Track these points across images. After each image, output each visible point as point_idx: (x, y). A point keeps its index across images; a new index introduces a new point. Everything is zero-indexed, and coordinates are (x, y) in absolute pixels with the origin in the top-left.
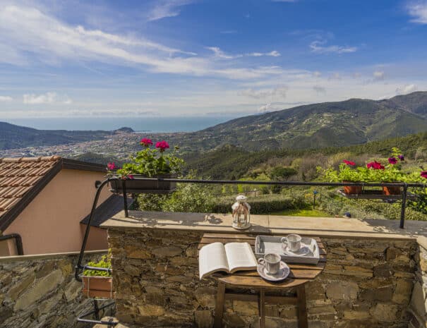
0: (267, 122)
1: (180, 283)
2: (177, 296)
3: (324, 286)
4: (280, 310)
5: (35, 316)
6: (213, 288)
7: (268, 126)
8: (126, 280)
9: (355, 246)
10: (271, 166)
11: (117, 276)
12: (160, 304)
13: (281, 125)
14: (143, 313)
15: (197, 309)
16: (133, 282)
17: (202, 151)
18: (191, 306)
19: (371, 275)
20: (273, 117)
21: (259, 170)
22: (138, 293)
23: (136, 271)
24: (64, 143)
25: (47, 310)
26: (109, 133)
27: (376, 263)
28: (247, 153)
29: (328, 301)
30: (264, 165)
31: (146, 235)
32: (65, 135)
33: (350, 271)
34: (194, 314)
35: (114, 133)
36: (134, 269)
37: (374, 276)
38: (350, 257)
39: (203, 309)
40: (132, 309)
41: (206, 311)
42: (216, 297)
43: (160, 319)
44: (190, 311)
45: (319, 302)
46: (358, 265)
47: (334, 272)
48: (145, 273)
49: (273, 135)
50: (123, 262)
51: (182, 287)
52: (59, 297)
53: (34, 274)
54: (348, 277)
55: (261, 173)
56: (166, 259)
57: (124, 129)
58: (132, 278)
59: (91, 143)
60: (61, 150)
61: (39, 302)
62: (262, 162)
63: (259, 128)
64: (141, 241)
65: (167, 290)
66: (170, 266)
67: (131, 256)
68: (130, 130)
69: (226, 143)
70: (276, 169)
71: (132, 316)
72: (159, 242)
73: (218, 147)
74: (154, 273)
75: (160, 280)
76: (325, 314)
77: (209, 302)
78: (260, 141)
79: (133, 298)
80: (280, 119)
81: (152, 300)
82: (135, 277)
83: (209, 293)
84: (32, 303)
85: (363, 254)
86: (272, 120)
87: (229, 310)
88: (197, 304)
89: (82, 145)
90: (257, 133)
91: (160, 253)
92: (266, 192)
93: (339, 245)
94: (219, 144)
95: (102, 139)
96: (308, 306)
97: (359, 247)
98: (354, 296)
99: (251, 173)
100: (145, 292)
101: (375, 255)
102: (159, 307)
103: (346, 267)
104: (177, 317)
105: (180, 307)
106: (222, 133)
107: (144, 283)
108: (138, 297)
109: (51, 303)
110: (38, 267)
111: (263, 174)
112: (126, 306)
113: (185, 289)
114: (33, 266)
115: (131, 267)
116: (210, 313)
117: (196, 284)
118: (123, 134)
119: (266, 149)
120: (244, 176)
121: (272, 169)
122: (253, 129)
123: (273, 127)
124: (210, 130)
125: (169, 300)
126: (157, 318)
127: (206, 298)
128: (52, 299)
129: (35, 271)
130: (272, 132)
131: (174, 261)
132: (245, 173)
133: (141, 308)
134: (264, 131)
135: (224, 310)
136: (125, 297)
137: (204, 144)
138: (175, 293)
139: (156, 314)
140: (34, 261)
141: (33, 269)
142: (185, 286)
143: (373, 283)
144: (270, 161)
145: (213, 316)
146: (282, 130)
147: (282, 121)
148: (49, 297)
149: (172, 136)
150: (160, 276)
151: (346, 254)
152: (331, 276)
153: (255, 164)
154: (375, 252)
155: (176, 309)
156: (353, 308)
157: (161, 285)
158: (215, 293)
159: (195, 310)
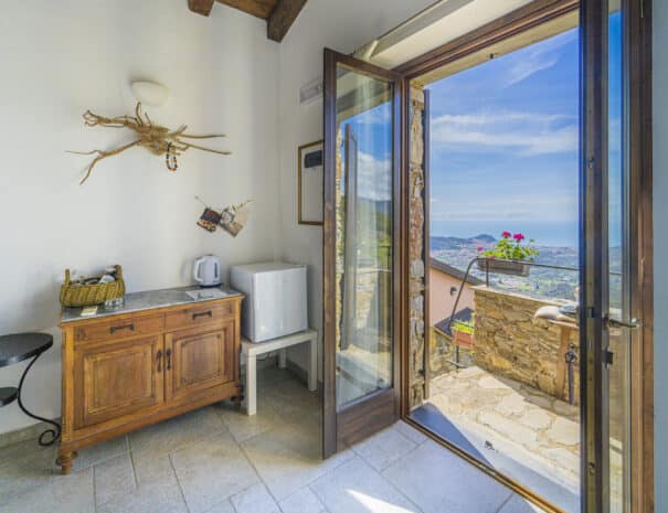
1: (526, 345)
2: (523, 356)
8: (484, 333)
12: (508, 358)
14: (495, 364)
15: (540, 373)
16: (489, 335)
18: (535, 369)
22: (492, 346)
23: (492, 328)
26: (462, 241)
34: (537, 377)
39: (546, 374)
40: (487, 357)
43: (508, 372)
44: (534, 373)
48: (498, 330)
51: (527, 349)
56: (515, 323)
58: (489, 332)
64: (497, 305)
65: (514, 348)
66: (518, 329)
67: (489, 314)
71: (486, 363)
72: (510, 307)
74: (505, 332)
75: (510, 339)
77: (552, 369)
79: (488, 348)
81: (502, 353)
82: (491, 332)
83: (552, 361)
88: (540, 369)
91: (511, 317)
100: (497, 346)
102: (508, 361)
104: (521, 375)
105: (524, 366)
107: (497, 338)
108: (492, 349)
112: (482, 354)
113: (530, 351)
116: (552, 380)
117: (540, 350)
125: (516, 358)
126: (506, 370)
127: (548, 365)
131: (522, 325)
133: (494, 359)
136: (482, 346)
138: (522, 353)
139: (505, 367)
142: (530, 349)
145: (554, 383)
150: (510, 336)
155: (521, 367)
157: (510, 343)
158: (557, 362)
159: (537, 373)
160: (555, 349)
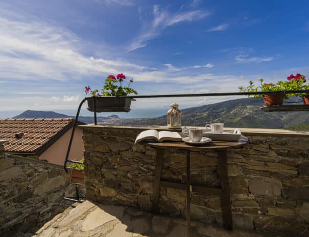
1: (128, 172)
2: (126, 182)
3: (247, 181)
4: (206, 200)
5: (46, 201)
6: (151, 177)
8: (93, 168)
9: (278, 144)
11: (87, 165)
12: (114, 187)
14: (102, 194)
15: (140, 194)
16: (96, 169)
18: (135, 191)
19: (295, 173)
22: (100, 178)
23: (99, 161)
25: (53, 200)
27: (300, 161)
29: (252, 197)
31: (106, 133)
33: (272, 168)
34: (137, 198)
36: (98, 159)
37: (299, 174)
38: (273, 154)
39: (144, 194)
40: (95, 190)
41: (146, 196)
42: (153, 185)
43: (114, 199)
44: (134, 195)
45: (242, 196)
46: (281, 162)
47: (257, 168)
48: (104, 163)
50: (91, 154)
51: (129, 175)
52: (61, 194)
53: (47, 174)
54: (271, 174)
56: (119, 153)
58: (96, 166)
61: (49, 193)
65: (118, 176)
66: (121, 158)
67: (97, 149)
71: (96, 195)
72: (114, 140)
74: (110, 163)
75: (114, 169)
76: (248, 207)
77: (149, 189)
79: (96, 181)
81: (110, 184)
82: (99, 165)
83: (149, 181)
84: (45, 193)
85: (286, 152)
87: (164, 196)
88: (140, 190)
91: (115, 148)
93: (261, 142)
96: (232, 199)
97: (282, 144)
98: (278, 193)
100: (104, 177)
101: (299, 152)
102: (113, 190)
103: (269, 164)
104: (125, 199)
105: (127, 191)
107: (104, 170)
108: (100, 181)
109: (56, 196)
110: (50, 170)
112: (92, 188)
113: (131, 177)
114: (47, 169)
115: (96, 158)
116: (149, 198)
117: (139, 173)
118: (112, 119)
125: (120, 185)
126: (111, 198)
127: (146, 185)
128: (56, 194)
129: (48, 173)
131: (124, 154)
133: (101, 190)
135: (160, 196)
136: (92, 181)
138: (125, 179)
139: (111, 196)
140: (48, 166)
141: (47, 171)
142: (131, 175)
143: (298, 180)
145: (151, 201)
148: (55, 192)
150: (114, 165)
151: (268, 150)
152: (254, 172)
154: (299, 150)
155: (124, 192)
156: (277, 205)
157: (115, 172)
158: (153, 182)
159: (138, 194)
160: (152, 170)
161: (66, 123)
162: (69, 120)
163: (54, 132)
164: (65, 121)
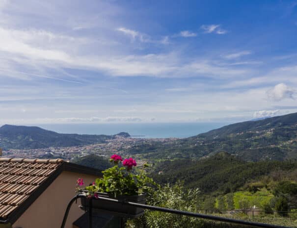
0: (267, 128)
7: (269, 133)
10: (275, 179)
13: (286, 132)
17: (194, 159)
20: (276, 123)
21: (259, 183)
24: (75, 145)
26: (109, 137)
28: (244, 162)
30: (266, 177)
32: (76, 138)
35: (114, 137)
49: (276, 144)
55: (261, 187)
57: (121, 134)
59: (94, 146)
60: (72, 151)
62: (263, 174)
63: (258, 135)
68: (127, 135)
69: (220, 150)
70: (281, 184)
73: (212, 154)
78: (260, 150)
80: (284, 125)
86: (273, 126)
89: (88, 148)
90: (255, 140)
92: (268, 211)
94: (212, 151)
95: (103, 142)
99: (248, 187)
106: (216, 140)
111: (264, 189)
118: (120, 139)
119: (267, 159)
120: (242, 188)
121: (276, 183)
122: (250, 135)
123: (276, 134)
124: (201, 136)
130: (274, 140)
132: (242, 185)
134: (264, 138)
137: (196, 150)
144: (273, 174)
146: (288, 137)
147: (286, 127)
149: (165, 142)
153: (255, 175)
161: (53, 168)
162: (57, 163)
163: (36, 184)
164: (52, 163)
